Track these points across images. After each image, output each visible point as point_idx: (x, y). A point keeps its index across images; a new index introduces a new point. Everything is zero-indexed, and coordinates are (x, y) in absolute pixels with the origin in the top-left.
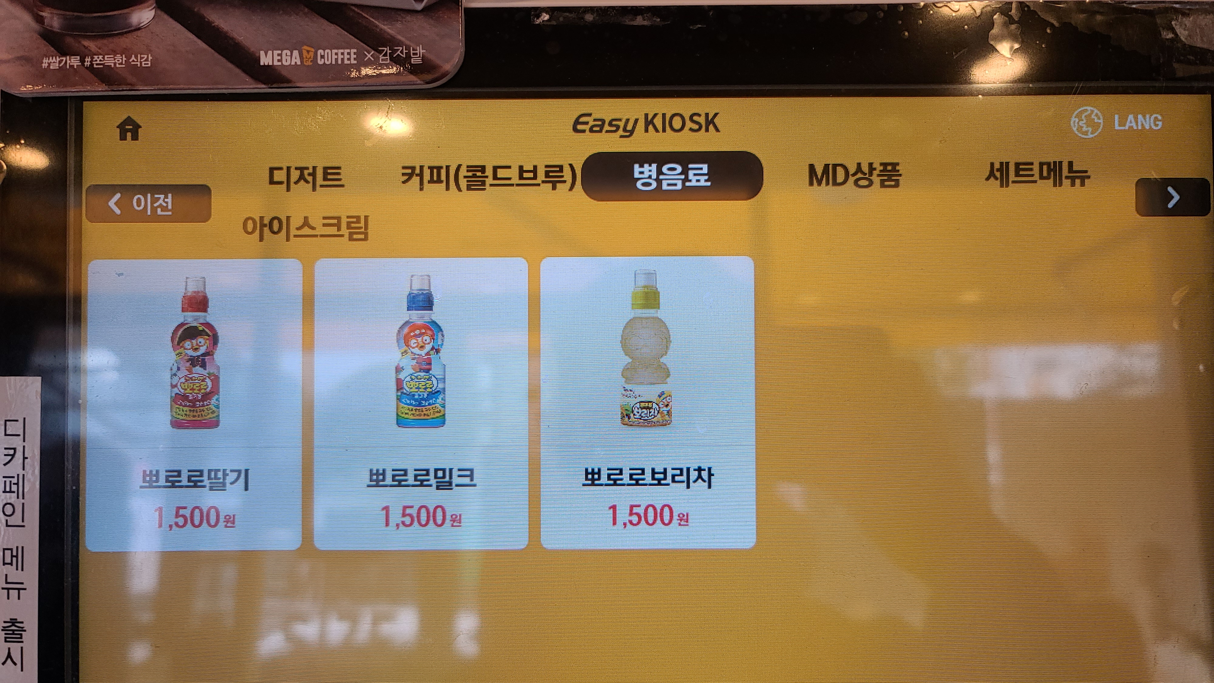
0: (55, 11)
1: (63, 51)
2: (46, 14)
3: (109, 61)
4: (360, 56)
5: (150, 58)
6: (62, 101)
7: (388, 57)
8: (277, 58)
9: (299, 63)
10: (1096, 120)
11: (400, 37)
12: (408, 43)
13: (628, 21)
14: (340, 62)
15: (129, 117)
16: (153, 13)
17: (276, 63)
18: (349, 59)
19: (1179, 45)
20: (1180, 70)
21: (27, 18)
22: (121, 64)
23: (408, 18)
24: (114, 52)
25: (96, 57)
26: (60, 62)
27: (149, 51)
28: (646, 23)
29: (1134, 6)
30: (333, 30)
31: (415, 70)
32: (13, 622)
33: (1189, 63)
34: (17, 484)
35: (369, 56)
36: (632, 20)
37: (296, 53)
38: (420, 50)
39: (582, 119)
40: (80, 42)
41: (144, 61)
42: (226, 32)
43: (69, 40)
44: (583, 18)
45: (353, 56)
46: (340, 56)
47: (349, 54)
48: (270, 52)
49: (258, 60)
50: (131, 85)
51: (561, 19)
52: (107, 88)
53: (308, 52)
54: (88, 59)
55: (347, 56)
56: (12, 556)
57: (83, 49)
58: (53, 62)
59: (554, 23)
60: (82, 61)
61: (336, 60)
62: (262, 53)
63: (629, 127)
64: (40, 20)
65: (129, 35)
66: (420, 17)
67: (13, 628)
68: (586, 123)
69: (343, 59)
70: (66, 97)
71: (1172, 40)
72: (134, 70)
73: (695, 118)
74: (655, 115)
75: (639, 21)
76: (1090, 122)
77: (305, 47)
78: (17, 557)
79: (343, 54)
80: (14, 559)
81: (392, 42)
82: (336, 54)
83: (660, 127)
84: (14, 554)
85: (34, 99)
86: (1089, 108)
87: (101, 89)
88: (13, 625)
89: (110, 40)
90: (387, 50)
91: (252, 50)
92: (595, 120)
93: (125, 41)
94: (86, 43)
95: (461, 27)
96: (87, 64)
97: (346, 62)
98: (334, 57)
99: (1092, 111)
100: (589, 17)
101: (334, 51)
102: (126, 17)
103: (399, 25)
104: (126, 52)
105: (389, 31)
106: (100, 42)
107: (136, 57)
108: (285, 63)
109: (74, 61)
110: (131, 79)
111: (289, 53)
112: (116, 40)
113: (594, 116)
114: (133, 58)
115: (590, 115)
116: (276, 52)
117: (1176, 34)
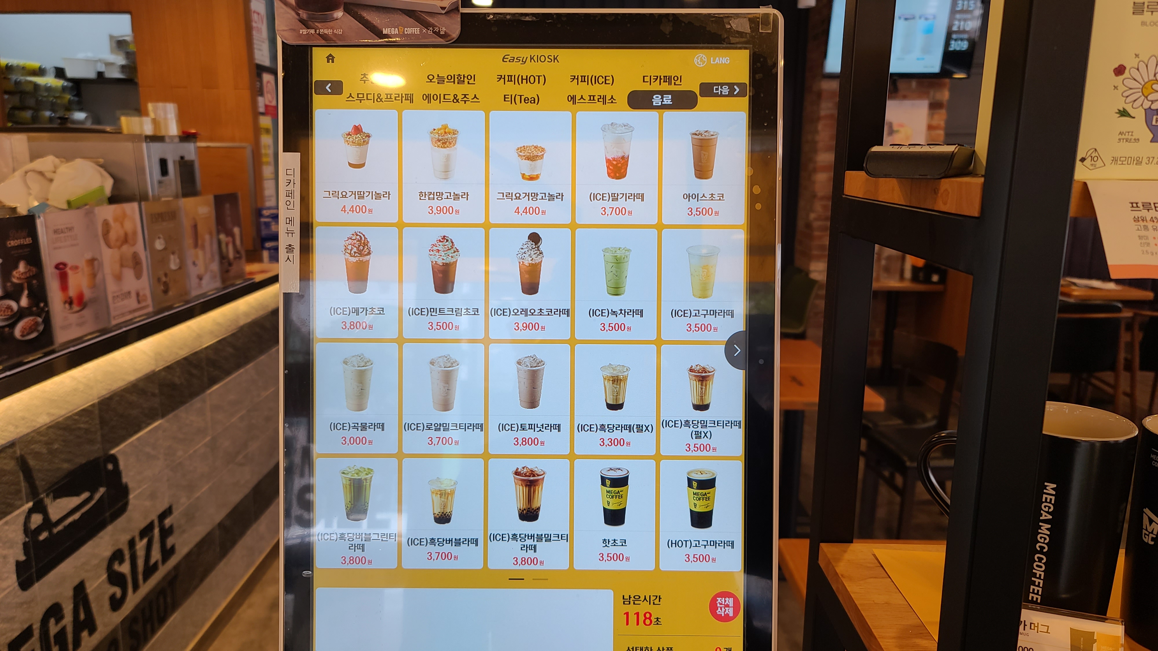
0: (304, 11)
1: (308, 28)
2: (301, 12)
3: (326, 31)
4: (421, 31)
5: (342, 31)
6: (307, 46)
7: (432, 31)
8: (389, 31)
9: (398, 33)
10: (704, 60)
11: (436, 24)
12: (439, 26)
13: (523, 19)
14: (413, 33)
15: (330, 54)
16: (342, 13)
17: (389, 33)
18: (417, 32)
19: (732, 30)
20: (733, 40)
21: (293, 13)
22: (331, 33)
23: (439, 16)
24: (328, 28)
25: (321, 30)
26: (307, 31)
27: (341, 28)
28: (530, 20)
29: (716, 15)
30: (411, 20)
31: (441, 36)
32: (290, 245)
33: (736, 37)
34: (292, 193)
35: (424, 31)
36: (525, 18)
37: (396, 29)
38: (444, 29)
39: (506, 57)
40: (314, 24)
41: (340, 32)
42: (370, 21)
43: (311, 23)
44: (506, 17)
45: (418, 31)
46: (413, 31)
47: (417, 30)
48: (387, 29)
49: (382, 32)
50: (335, 41)
51: (498, 18)
52: (325, 42)
53: (401, 29)
54: (318, 31)
55: (416, 31)
56: (290, 221)
57: (316, 27)
58: (304, 31)
59: (495, 19)
60: (316, 31)
61: (412, 32)
62: (384, 29)
63: (524, 61)
64: (298, 14)
65: (333, 22)
66: (444, 16)
67: (290, 248)
68: (508, 58)
69: (414, 32)
70: (308, 46)
71: (730, 28)
72: (335, 35)
73: (549, 57)
74: (534, 55)
75: (528, 19)
76: (701, 60)
77: (400, 27)
78: (291, 221)
79: (414, 30)
80: (290, 222)
81: (434, 26)
82: (412, 30)
83: (536, 61)
84: (290, 220)
85: (297, 45)
86: (701, 55)
87: (323, 42)
88: (290, 246)
89: (326, 23)
90: (431, 28)
91: (380, 28)
92: (511, 57)
93: (331, 24)
94: (317, 24)
95: (459, 19)
96: (318, 32)
97: (416, 33)
98: (411, 31)
99: (703, 56)
100: (508, 17)
101: (411, 29)
102: (332, 15)
103: (436, 19)
104: (332, 28)
105: (432, 21)
106: (323, 24)
107: (336, 30)
108: (392, 33)
109: (313, 31)
110: (334, 39)
111: (394, 29)
112: (328, 23)
113: (510, 56)
114: (335, 31)
115: (509, 55)
116: (389, 29)
117: (731, 26)
